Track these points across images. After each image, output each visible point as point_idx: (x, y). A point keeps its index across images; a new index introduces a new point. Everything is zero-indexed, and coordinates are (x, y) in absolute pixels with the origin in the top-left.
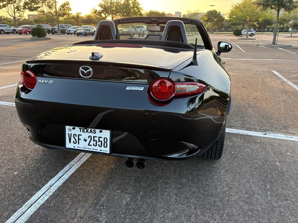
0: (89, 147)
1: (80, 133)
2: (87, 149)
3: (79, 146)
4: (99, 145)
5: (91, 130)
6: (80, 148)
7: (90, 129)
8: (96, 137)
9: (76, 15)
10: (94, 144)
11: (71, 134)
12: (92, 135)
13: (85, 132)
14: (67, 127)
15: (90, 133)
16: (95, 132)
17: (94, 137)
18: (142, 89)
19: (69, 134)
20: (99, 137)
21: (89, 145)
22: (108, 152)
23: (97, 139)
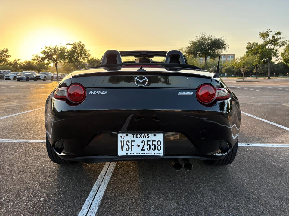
0: (143, 152)
1: (133, 139)
2: (140, 155)
3: (132, 152)
4: (152, 149)
5: (145, 135)
6: (133, 154)
7: (143, 134)
8: (150, 141)
9: (14, 61)
10: (147, 149)
11: (124, 141)
12: (146, 139)
13: (138, 138)
14: (120, 135)
15: (143, 138)
16: (148, 137)
17: (147, 141)
18: (192, 93)
19: (121, 141)
20: (153, 141)
21: (142, 150)
22: (162, 155)
23: (150, 143)
